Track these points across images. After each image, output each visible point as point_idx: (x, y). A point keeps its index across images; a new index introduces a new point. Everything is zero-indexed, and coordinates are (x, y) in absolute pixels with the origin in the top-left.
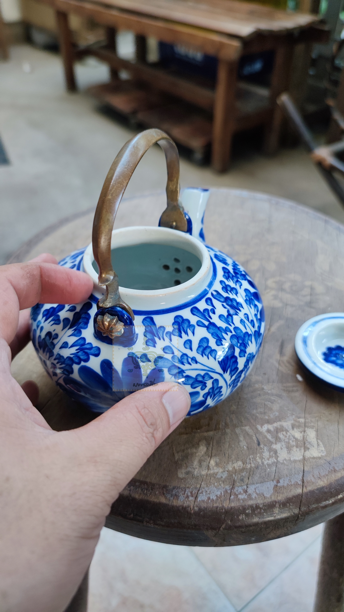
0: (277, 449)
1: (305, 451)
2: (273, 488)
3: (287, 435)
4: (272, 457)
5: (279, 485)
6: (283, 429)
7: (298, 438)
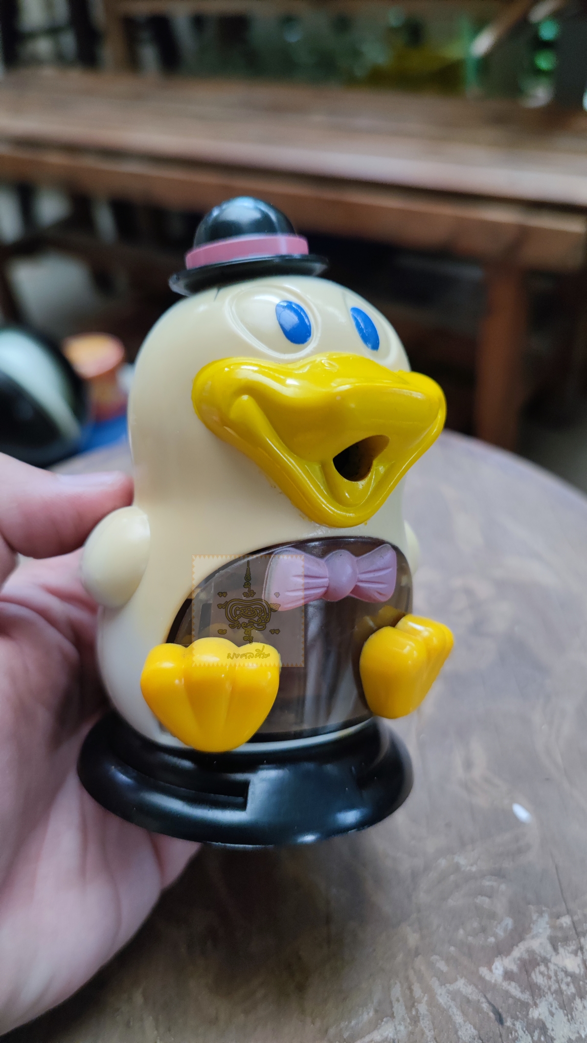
0: (544, 1020)
3: (550, 973)
6: (536, 959)
7: (574, 973)
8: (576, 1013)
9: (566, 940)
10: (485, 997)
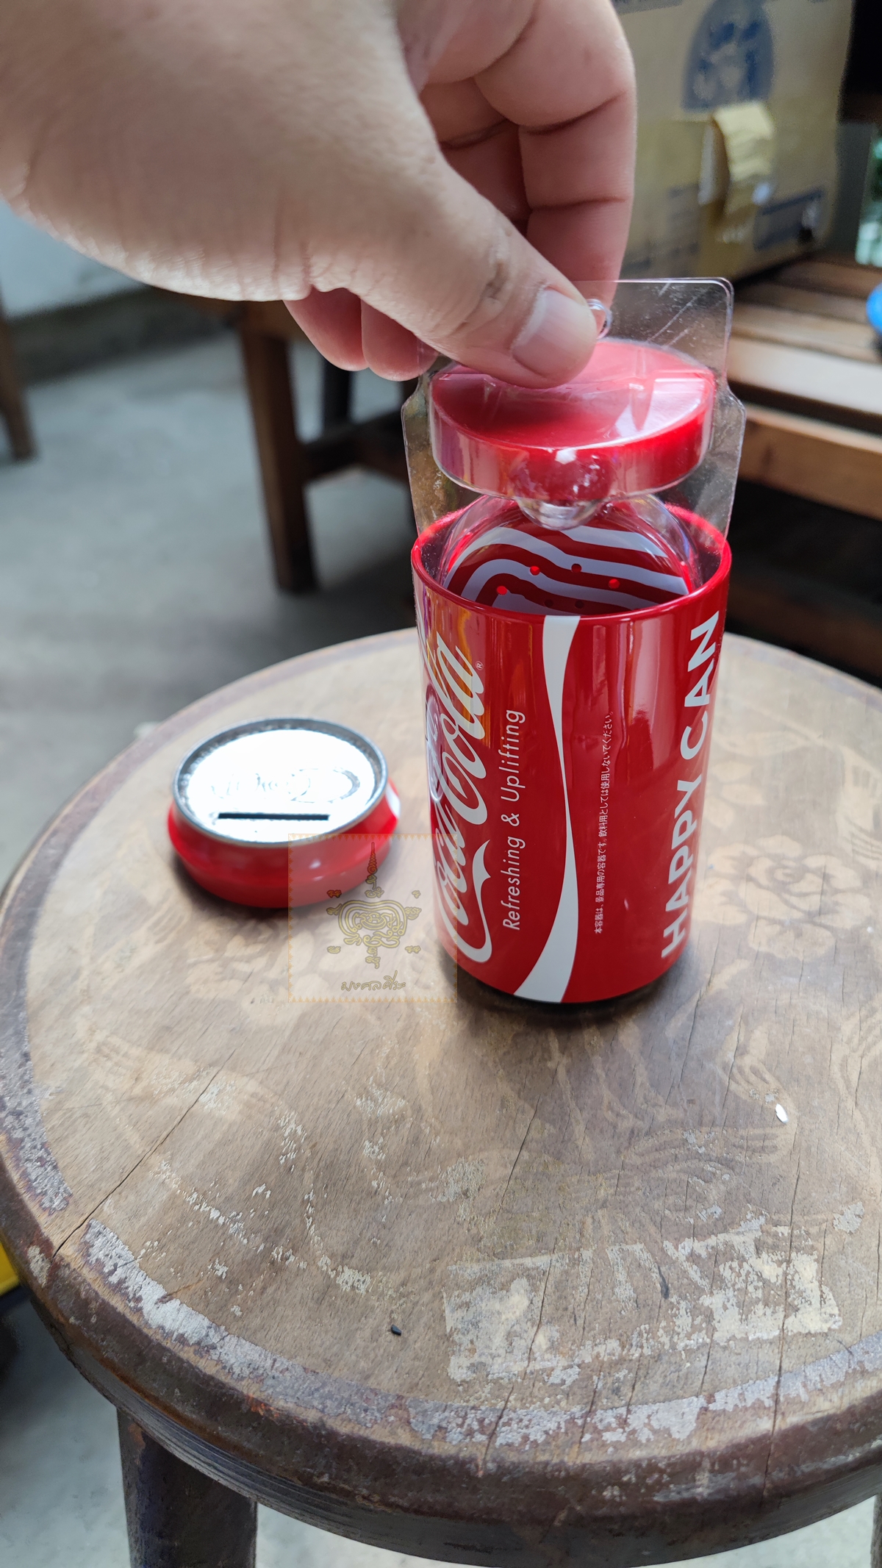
0: (714, 1310)
1: (786, 1317)
2: (696, 1416)
3: (742, 1271)
4: (700, 1331)
5: (711, 1407)
6: (732, 1254)
7: (769, 1281)
8: (753, 1316)
9: (774, 1248)
10: (659, 1268)
